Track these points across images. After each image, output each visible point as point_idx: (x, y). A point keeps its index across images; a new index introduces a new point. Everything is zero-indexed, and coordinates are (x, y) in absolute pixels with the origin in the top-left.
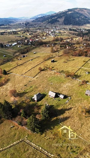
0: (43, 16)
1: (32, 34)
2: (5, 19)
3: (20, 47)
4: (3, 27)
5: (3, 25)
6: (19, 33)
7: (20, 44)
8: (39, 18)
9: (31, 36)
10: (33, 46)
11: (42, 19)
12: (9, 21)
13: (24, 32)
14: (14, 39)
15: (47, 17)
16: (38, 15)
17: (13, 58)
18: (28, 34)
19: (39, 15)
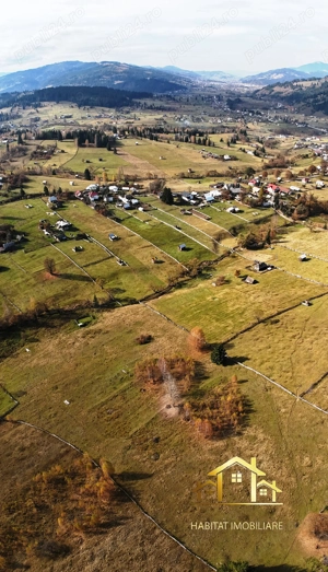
0: (295, 81)
1: (263, 150)
2: (151, 70)
3: (234, 211)
4: (149, 102)
5: (149, 95)
6: (214, 138)
7: (233, 199)
8: (278, 84)
9: (259, 160)
10: (282, 215)
11: (289, 90)
12: (167, 82)
13: (234, 141)
14: (200, 165)
15: (308, 84)
16: (272, 72)
17: (216, 261)
18: (251, 153)
19: (277, 72)
